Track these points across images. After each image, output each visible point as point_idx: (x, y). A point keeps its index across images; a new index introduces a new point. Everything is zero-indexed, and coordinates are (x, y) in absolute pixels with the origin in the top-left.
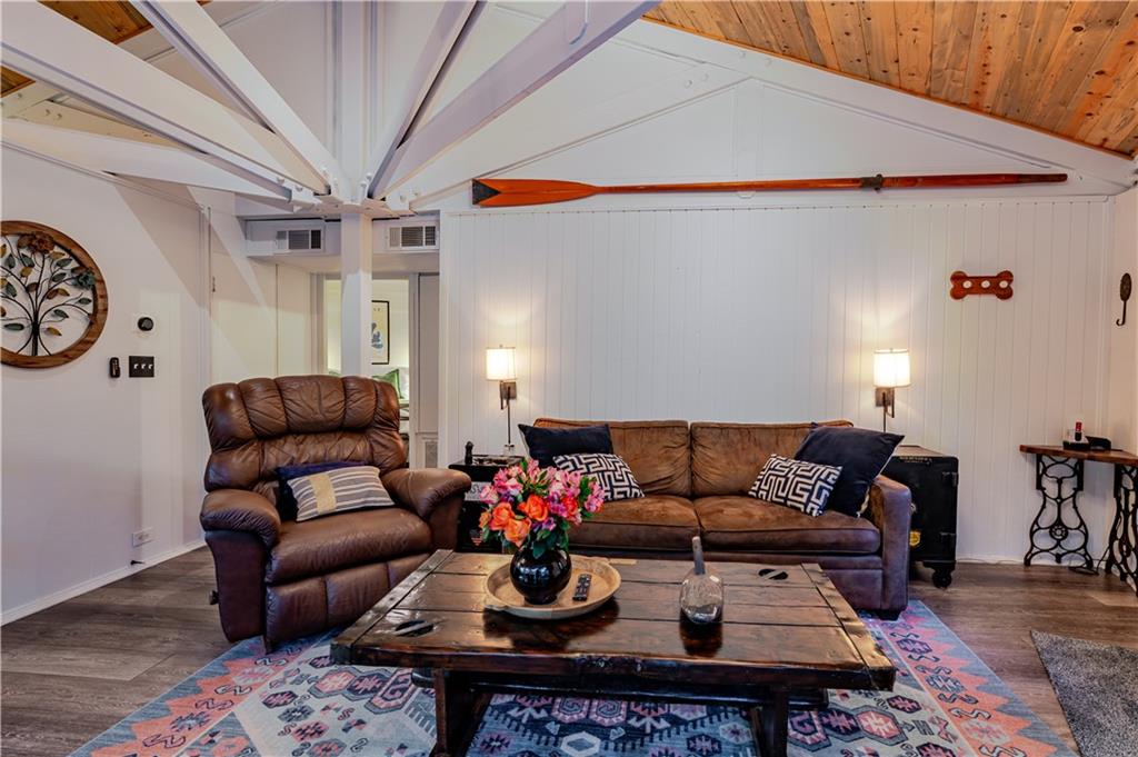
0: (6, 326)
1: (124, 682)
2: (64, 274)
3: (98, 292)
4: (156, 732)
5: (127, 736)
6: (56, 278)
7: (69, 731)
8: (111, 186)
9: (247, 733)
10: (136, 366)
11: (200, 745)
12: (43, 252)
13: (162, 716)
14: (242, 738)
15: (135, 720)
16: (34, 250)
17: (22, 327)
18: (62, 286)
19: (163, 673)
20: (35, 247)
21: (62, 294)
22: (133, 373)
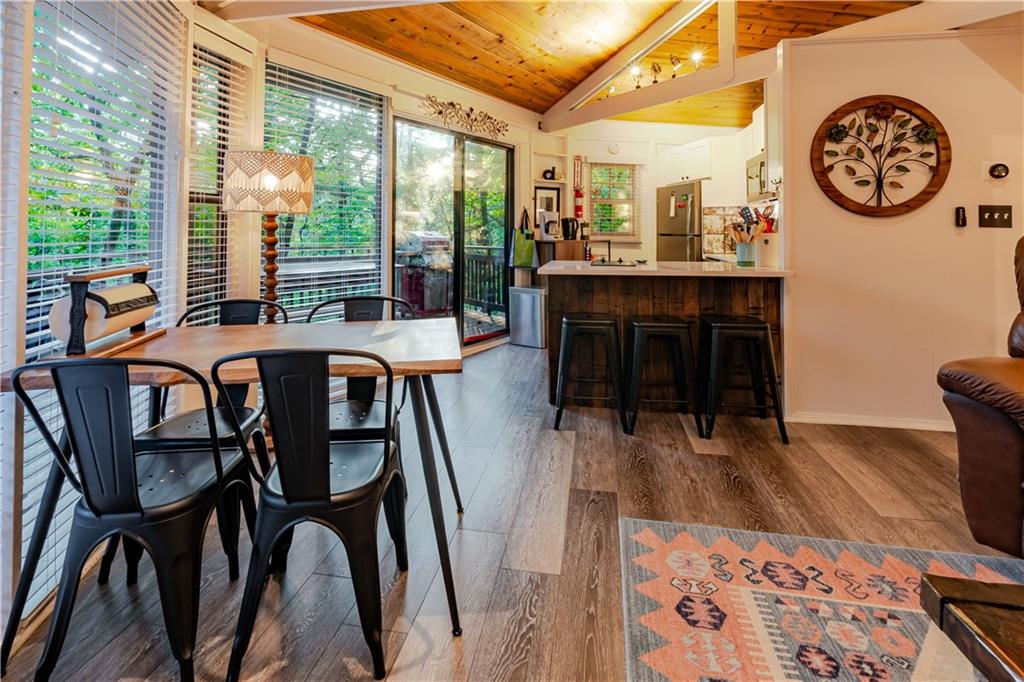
0: (856, 183)
1: (876, 514)
2: (905, 133)
3: (940, 145)
4: (854, 571)
5: (832, 555)
6: (899, 138)
7: (807, 520)
8: (955, 40)
9: (923, 646)
10: (987, 216)
11: (872, 614)
12: (886, 118)
13: (871, 563)
14: (913, 646)
15: (851, 548)
16: (879, 118)
17: (868, 183)
18: (904, 144)
19: (913, 530)
20: (879, 115)
21: (903, 152)
22: (983, 223)
